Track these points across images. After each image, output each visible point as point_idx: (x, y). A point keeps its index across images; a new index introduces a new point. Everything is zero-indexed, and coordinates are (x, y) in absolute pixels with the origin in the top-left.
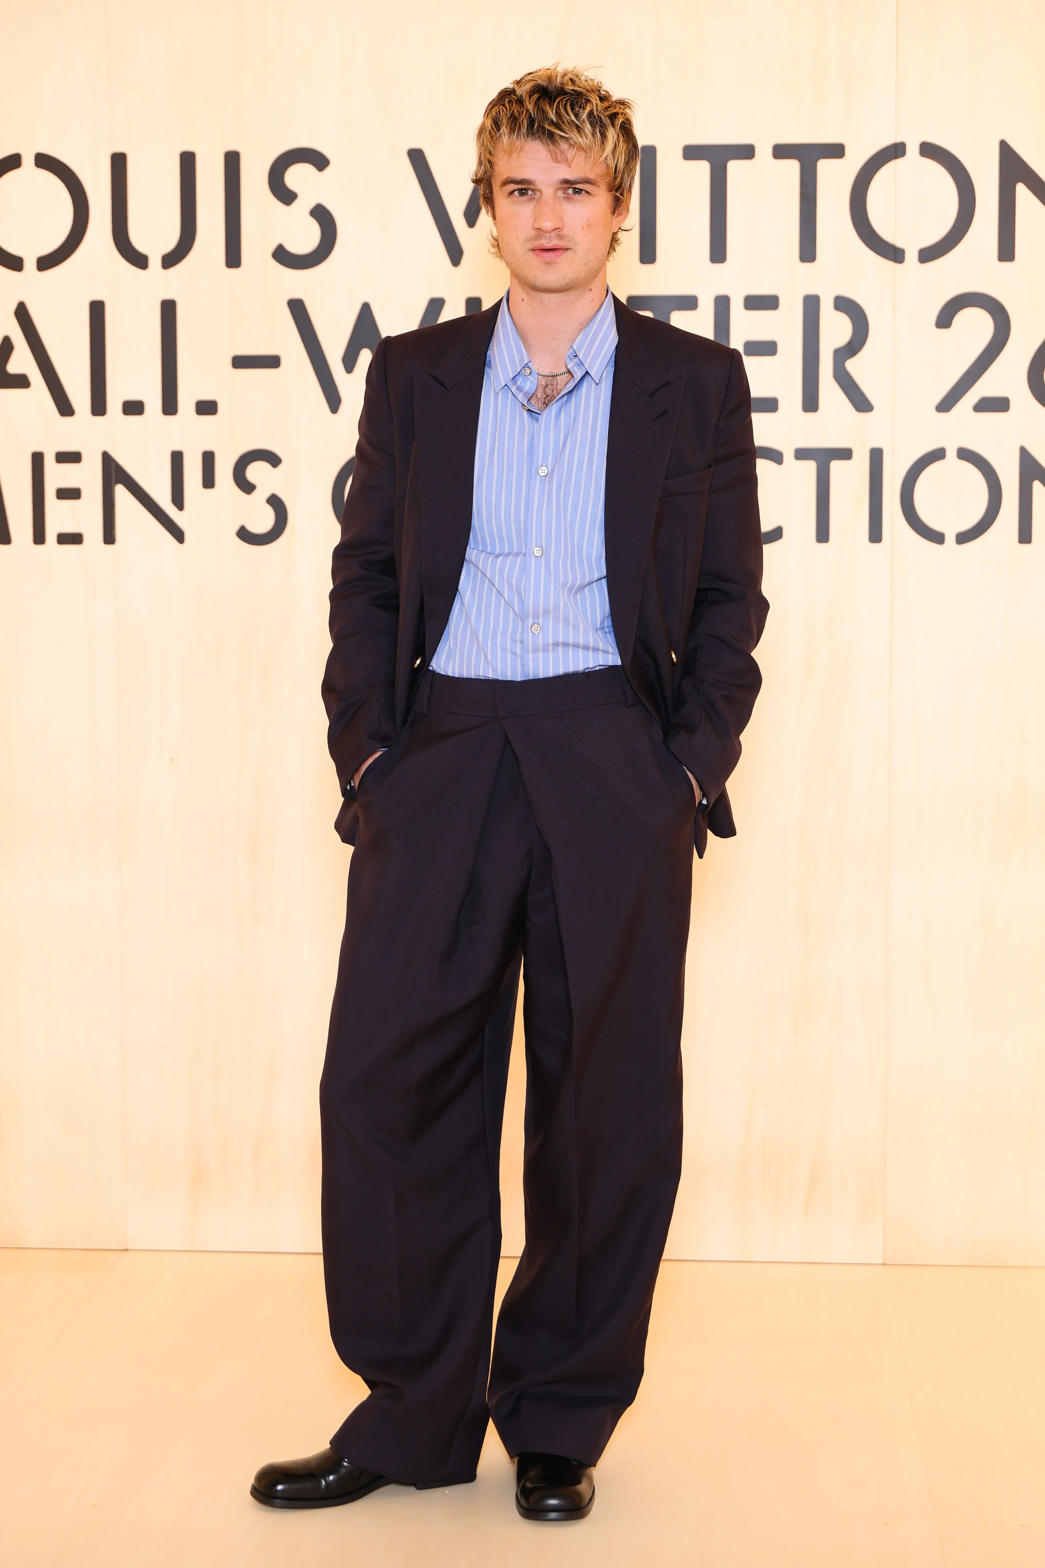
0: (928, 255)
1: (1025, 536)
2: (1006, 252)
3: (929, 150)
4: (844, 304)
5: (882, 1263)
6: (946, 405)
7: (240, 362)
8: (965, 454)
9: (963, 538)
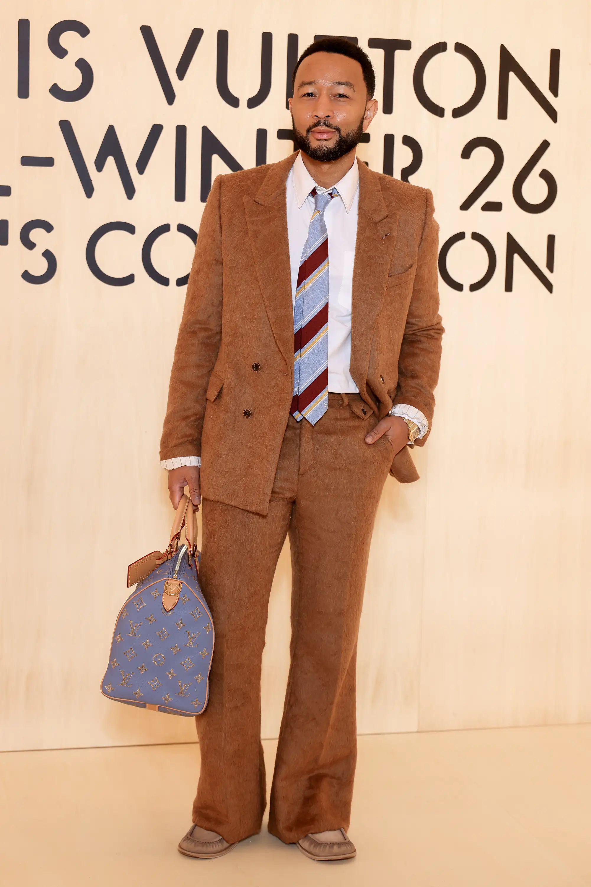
0: (458, 113)
1: (509, 287)
2: (503, 114)
3: (460, 48)
4: (408, 141)
5: (416, 730)
6: (466, 206)
7: (27, 161)
8: (476, 236)
9: (474, 287)
